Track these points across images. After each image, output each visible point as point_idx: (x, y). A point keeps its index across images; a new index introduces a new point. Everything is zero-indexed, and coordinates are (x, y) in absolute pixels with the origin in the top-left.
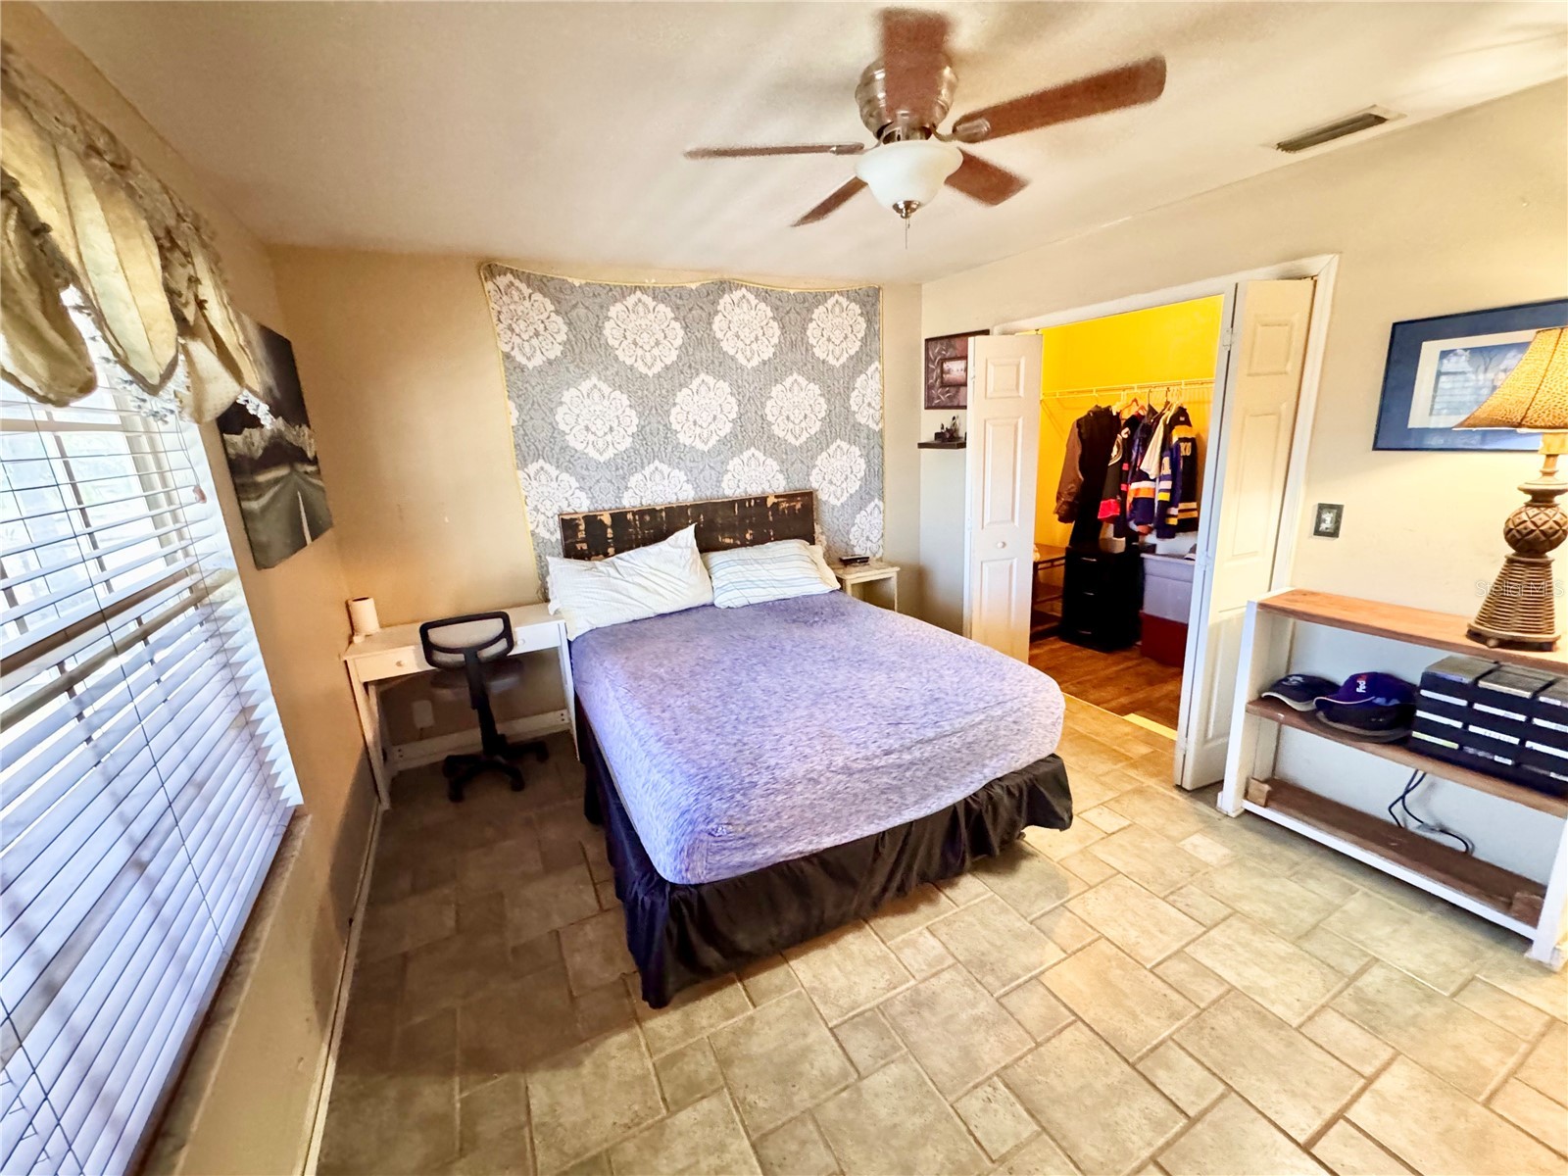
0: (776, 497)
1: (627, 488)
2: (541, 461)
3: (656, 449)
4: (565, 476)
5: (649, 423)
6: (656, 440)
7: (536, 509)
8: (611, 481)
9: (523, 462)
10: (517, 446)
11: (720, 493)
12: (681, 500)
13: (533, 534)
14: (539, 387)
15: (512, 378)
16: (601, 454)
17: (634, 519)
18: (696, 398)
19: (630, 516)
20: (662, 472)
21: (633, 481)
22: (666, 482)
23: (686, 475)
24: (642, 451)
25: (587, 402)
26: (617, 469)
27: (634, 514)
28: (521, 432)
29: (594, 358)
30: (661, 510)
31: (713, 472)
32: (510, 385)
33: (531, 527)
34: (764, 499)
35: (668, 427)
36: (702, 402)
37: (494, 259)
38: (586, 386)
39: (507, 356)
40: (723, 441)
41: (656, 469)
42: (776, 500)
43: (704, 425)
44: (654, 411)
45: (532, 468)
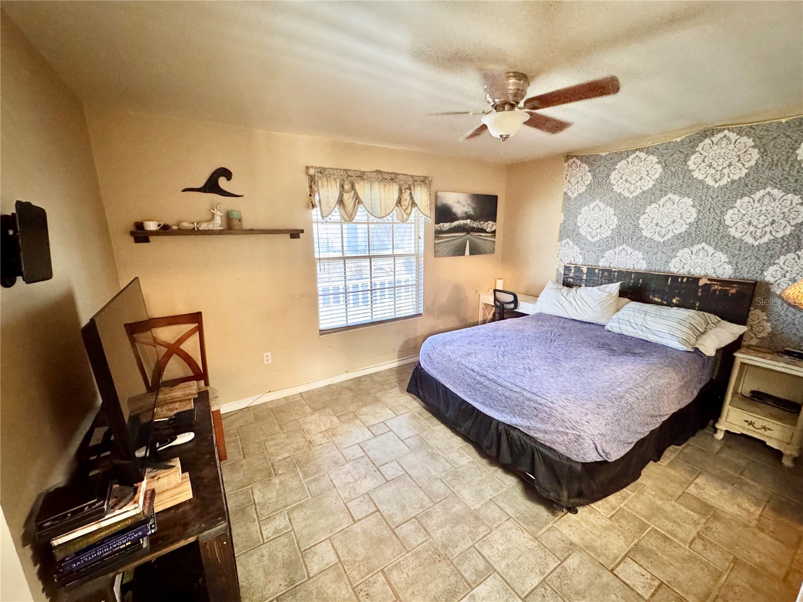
0: (709, 280)
1: (603, 257)
2: (568, 239)
3: (625, 238)
4: (575, 247)
5: (624, 224)
6: (627, 233)
7: (561, 260)
8: (595, 252)
9: (561, 239)
10: (560, 232)
11: (667, 269)
12: (636, 268)
13: (557, 270)
14: (574, 206)
15: (565, 203)
16: (593, 238)
17: (599, 273)
18: (662, 209)
19: (597, 271)
20: (627, 251)
21: (607, 254)
22: (628, 257)
23: (643, 255)
24: (616, 239)
25: (592, 212)
26: (599, 246)
27: (599, 270)
28: (563, 226)
29: (600, 190)
30: (615, 271)
31: (664, 256)
32: (564, 205)
33: (557, 267)
34: (697, 280)
35: (636, 226)
36: (667, 211)
37: (569, 153)
38: (593, 205)
39: (565, 194)
40: (678, 237)
41: (624, 249)
42: (709, 282)
43: (664, 226)
44: (629, 217)
45: (564, 241)
